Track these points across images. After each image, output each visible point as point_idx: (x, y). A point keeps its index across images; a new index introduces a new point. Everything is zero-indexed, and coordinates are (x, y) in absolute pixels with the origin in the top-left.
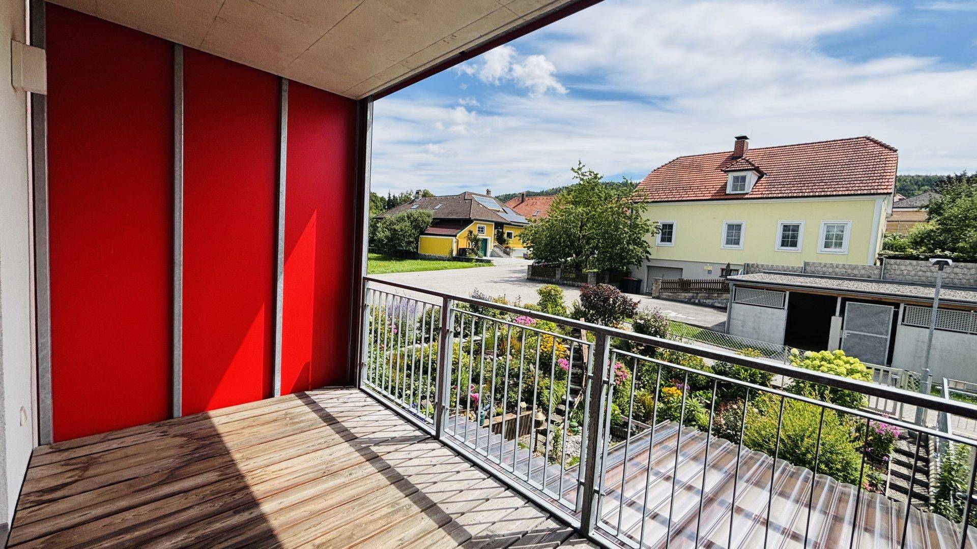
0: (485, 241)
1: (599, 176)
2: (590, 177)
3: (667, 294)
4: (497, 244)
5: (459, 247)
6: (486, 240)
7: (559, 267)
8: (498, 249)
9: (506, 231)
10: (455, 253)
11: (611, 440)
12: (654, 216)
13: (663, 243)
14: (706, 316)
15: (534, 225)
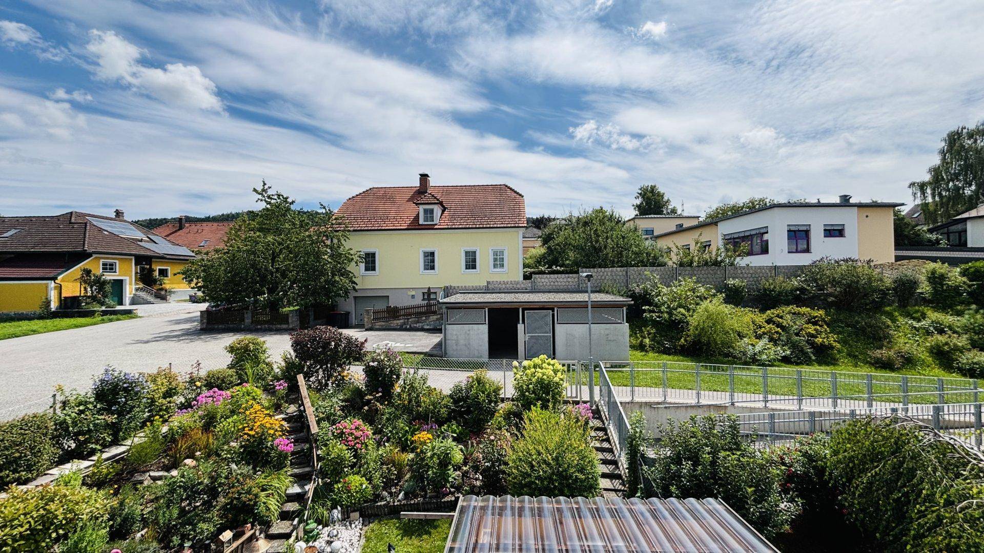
0: (119, 284)
1: (290, 200)
2: (279, 201)
3: (380, 323)
4: (141, 285)
5: (64, 295)
6: (121, 282)
7: (247, 308)
8: (144, 293)
9: (157, 267)
10: (54, 306)
11: (363, 524)
12: (356, 245)
13: (367, 272)
14: (420, 340)
15: (205, 257)
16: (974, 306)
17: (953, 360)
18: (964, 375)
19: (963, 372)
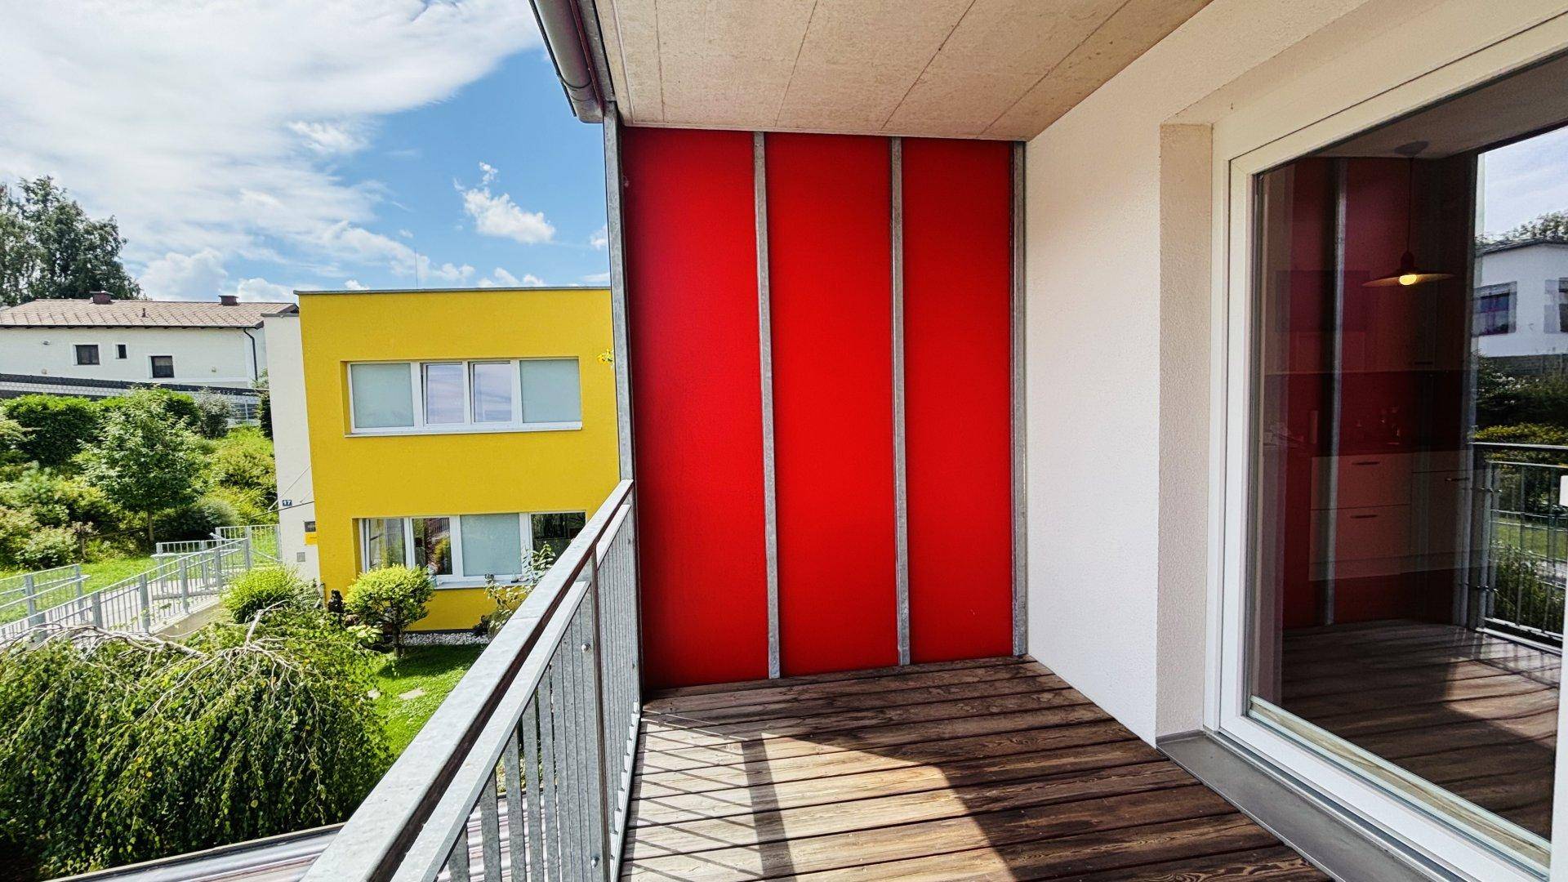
16: (35, 464)
17: (13, 551)
18: (36, 568)
19: (31, 564)
